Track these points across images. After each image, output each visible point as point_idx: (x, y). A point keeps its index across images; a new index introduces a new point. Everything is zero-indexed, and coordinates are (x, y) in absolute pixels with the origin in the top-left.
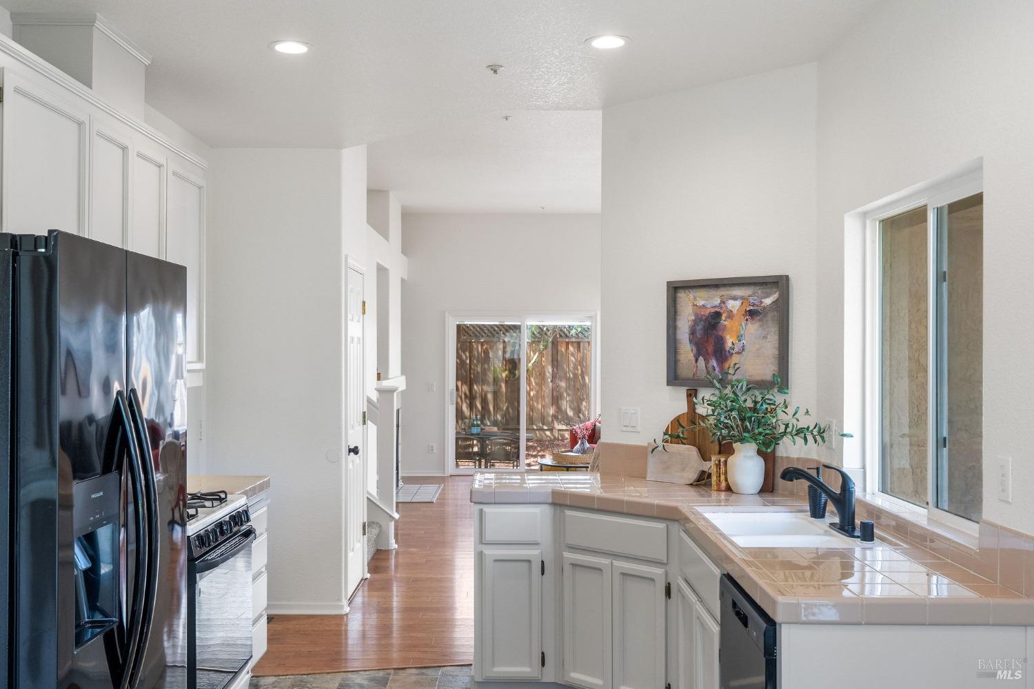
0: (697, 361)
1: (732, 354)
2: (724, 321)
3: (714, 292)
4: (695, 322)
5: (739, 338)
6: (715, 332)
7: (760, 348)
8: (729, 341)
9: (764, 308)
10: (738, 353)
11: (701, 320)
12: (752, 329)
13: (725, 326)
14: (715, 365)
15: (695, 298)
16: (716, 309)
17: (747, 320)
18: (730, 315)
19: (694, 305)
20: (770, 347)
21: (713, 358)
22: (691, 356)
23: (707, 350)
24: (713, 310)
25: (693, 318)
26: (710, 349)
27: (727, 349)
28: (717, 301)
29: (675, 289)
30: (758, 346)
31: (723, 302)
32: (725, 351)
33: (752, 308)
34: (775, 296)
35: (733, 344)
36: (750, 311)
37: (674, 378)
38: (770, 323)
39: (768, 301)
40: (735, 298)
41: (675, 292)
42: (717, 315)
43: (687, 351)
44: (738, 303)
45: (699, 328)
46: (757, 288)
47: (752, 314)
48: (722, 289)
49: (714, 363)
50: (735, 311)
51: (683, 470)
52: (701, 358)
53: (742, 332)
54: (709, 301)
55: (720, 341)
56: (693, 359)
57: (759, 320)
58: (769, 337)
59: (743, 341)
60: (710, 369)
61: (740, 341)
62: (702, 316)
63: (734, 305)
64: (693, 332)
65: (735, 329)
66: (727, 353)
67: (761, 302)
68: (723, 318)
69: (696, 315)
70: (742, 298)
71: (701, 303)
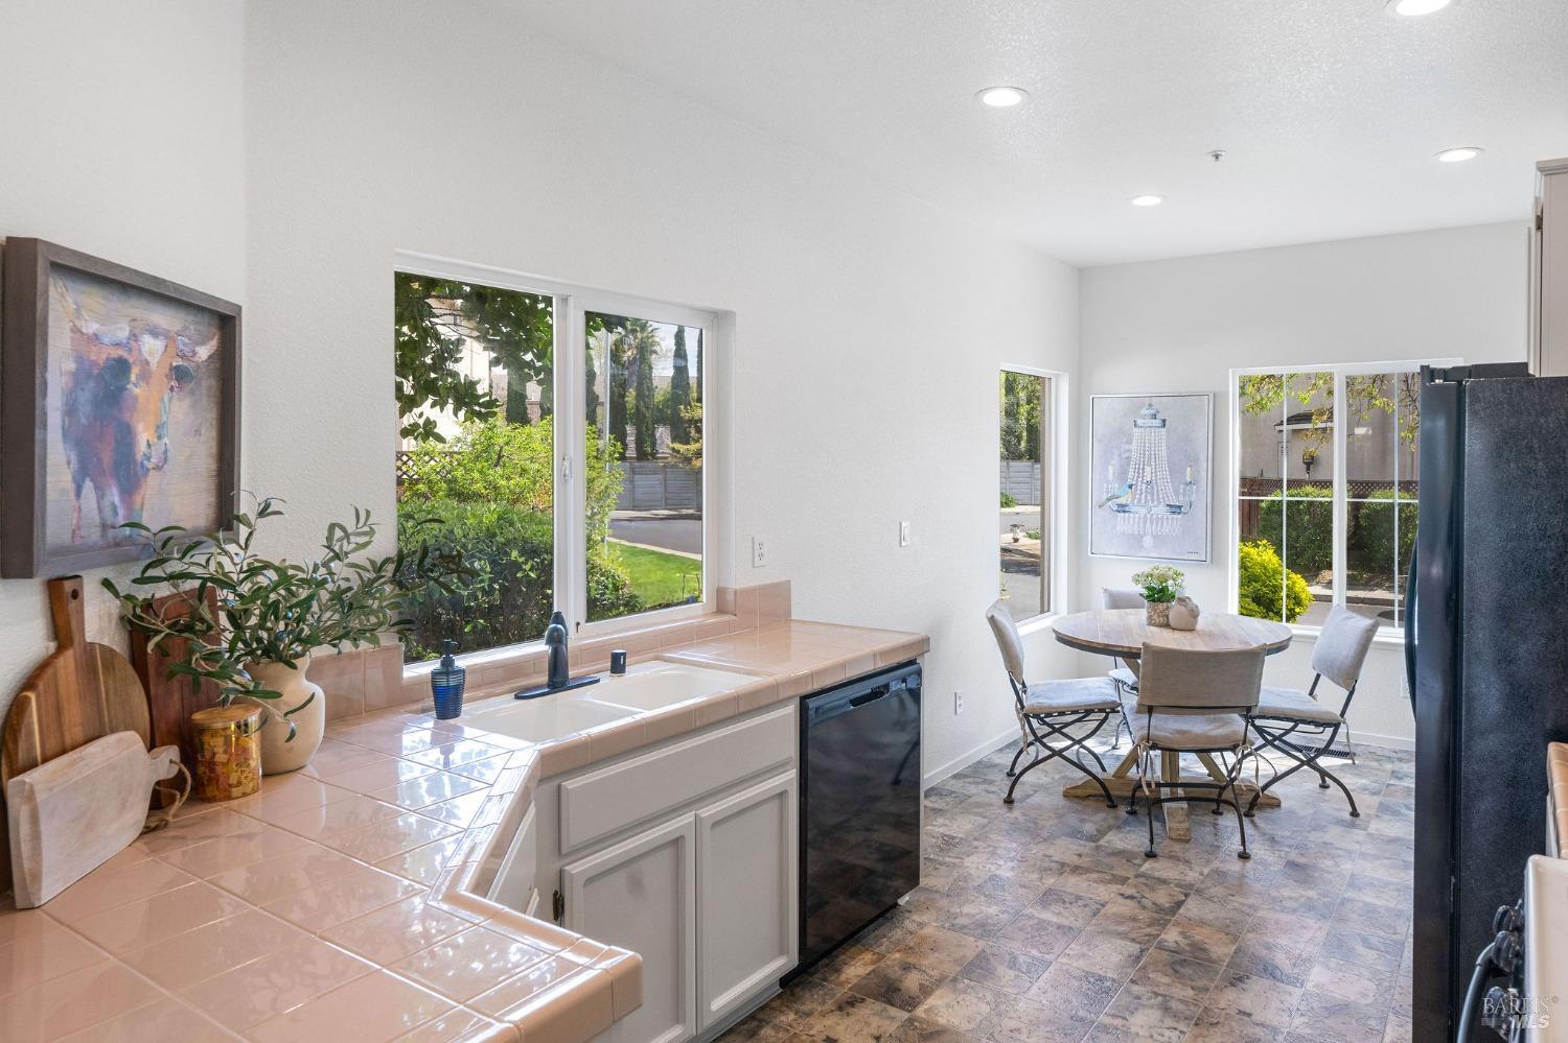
0: (78, 494)
1: (148, 470)
2: (136, 389)
3: (120, 306)
4: (80, 381)
5: (159, 431)
6: (116, 413)
7: (190, 457)
8: (143, 436)
9: (199, 366)
10: (158, 468)
12: (179, 411)
13: (136, 398)
14: (117, 499)
15: (78, 309)
16: (121, 352)
17: (172, 389)
18: (146, 372)
19: (76, 330)
21: (112, 482)
23: (100, 460)
24: (114, 353)
25: (75, 366)
26: (107, 457)
27: (139, 457)
28: (123, 333)
29: (50, 270)
30: (188, 452)
31: (134, 336)
32: (135, 462)
33: (180, 362)
34: (213, 343)
35: (149, 445)
36: (177, 368)
38: (205, 402)
39: (203, 354)
40: (154, 333)
42: (121, 367)
43: (58, 462)
44: (160, 344)
45: (85, 397)
46: (190, 318)
47: (179, 378)
48: (133, 300)
49: (114, 495)
50: (154, 361)
52: (88, 485)
53: (164, 418)
54: (107, 325)
55: (126, 435)
56: (71, 487)
58: (202, 430)
59: (166, 440)
60: (108, 512)
61: (159, 438)
62: (92, 364)
63: (152, 347)
64: (71, 410)
65: (151, 407)
66: (139, 468)
67: (191, 352)
68: (133, 378)
69: (79, 359)
70: (167, 335)
71: (91, 327)
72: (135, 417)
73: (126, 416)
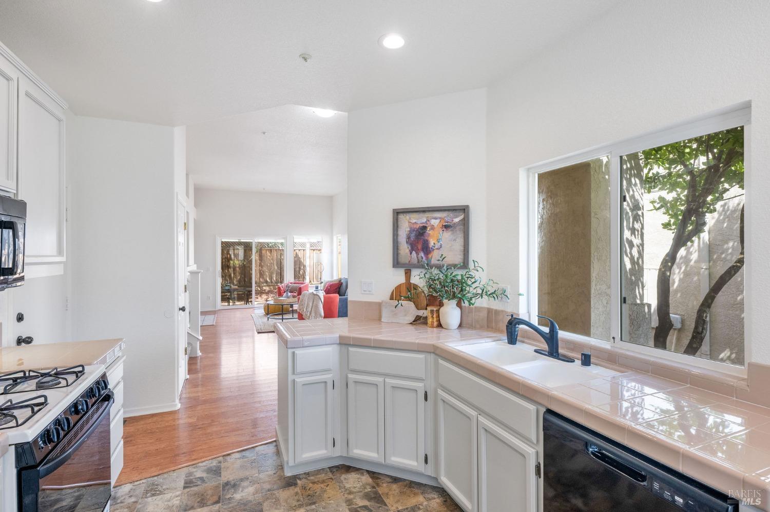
0: (411, 253)
1: (434, 249)
2: (429, 231)
3: (422, 215)
4: (410, 232)
5: (438, 241)
6: (422, 237)
7: (451, 246)
8: (432, 242)
9: (455, 224)
10: (438, 249)
11: (414, 230)
12: (447, 235)
13: (429, 234)
14: (423, 256)
15: (410, 219)
16: (424, 225)
17: (443, 231)
18: (433, 228)
19: (409, 222)
20: (459, 245)
21: (421, 252)
22: (407, 251)
23: (417, 247)
24: (421, 225)
25: (409, 229)
26: (420, 246)
27: (431, 247)
28: (424, 220)
29: (397, 213)
30: (450, 245)
31: (428, 221)
32: (429, 248)
33: (447, 224)
34: (462, 217)
35: (434, 244)
36: (445, 225)
37: (397, 264)
38: (458, 232)
39: (457, 220)
40: (436, 218)
41: (397, 215)
42: (425, 228)
43: (405, 248)
44: (438, 221)
45: (413, 235)
46: (450, 212)
47: (446, 227)
48: (427, 213)
49: (422, 254)
50: (436, 226)
51: (406, 315)
52: (414, 252)
53: (440, 237)
54: (420, 220)
55: (426, 242)
57: (451, 231)
58: (457, 239)
59: (441, 243)
60: (420, 258)
61: (439, 242)
62: (414, 228)
63: (435, 222)
64: (409, 238)
65: (435, 235)
66: (430, 249)
67: (453, 221)
68: (428, 229)
69: (411, 228)
70: (440, 218)
71: (414, 221)
72: (429, 238)
73: (426, 238)
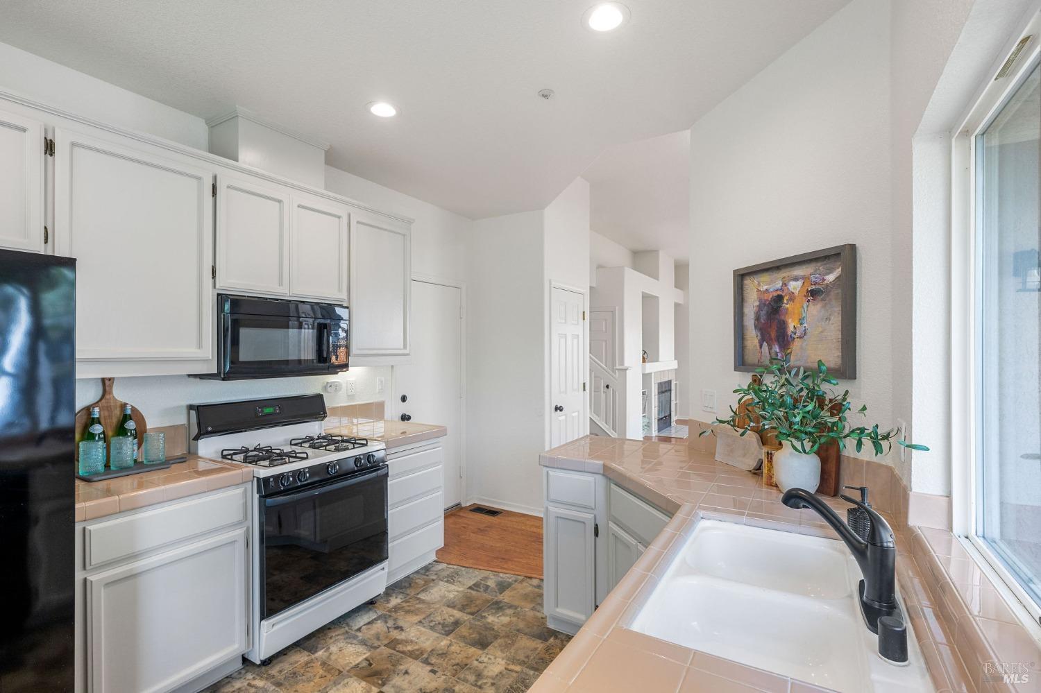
0: (761, 347)
1: (794, 339)
2: (787, 305)
3: (776, 275)
4: (760, 308)
5: (801, 321)
6: (777, 316)
7: (822, 332)
8: (791, 324)
9: (827, 285)
10: (800, 337)
11: (765, 305)
12: (814, 310)
13: (787, 309)
14: (778, 351)
15: (759, 285)
16: (779, 293)
17: (808, 301)
18: (792, 298)
19: (758, 291)
20: (834, 329)
21: (776, 343)
22: (756, 342)
23: (770, 335)
24: (775, 294)
25: (757, 303)
26: (773, 335)
27: (789, 333)
28: (779, 284)
29: (742, 276)
30: (821, 329)
31: (785, 284)
32: (787, 336)
33: (813, 287)
34: (838, 272)
35: (795, 328)
36: (812, 291)
37: (741, 363)
38: (834, 302)
39: (831, 278)
40: (796, 279)
41: (742, 280)
42: (779, 298)
43: (752, 336)
44: (800, 283)
45: (763, 313)
46: (819, 264)
47: (814, 294)
48: (783, 271)
49: (776, 348)
50: (796, 292)
51: (744, 455)
52: (765, 344)
53: (804, 315)
54: (769, 284)
55: (782, 326)
56: (758, 345)
57: (822, 300)
58: (832, 318)
59: (805, 325)
60: (774, 355)
61: (801, 324)
62: (766, 300)
63: (795, 286)
64: (757, 318)
65: (796, 311)
66: (789, 338)
67: (824, 280)
68: (785, 301)
69: (760, 300)
70: (803, 278)
71: (764, 288)
72: (787, 316)
73: (782, 317)
